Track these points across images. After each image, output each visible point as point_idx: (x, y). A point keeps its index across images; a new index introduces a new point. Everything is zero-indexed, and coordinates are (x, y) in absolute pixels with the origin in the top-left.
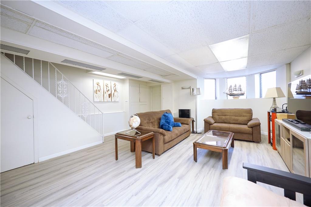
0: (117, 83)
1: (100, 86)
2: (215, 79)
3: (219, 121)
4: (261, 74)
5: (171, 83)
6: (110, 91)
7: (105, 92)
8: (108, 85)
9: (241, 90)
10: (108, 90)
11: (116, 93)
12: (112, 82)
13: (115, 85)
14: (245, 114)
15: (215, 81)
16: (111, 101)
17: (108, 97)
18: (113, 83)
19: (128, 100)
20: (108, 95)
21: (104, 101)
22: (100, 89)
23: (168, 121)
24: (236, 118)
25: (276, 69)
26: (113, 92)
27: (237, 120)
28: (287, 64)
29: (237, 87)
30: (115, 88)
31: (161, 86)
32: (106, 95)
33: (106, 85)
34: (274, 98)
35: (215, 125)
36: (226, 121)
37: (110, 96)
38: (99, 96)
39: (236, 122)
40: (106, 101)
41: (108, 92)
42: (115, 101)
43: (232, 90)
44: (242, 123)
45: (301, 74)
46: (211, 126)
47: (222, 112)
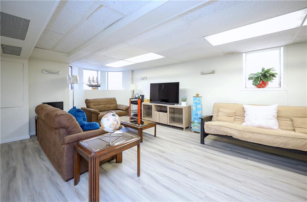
2: (71, 67)
9: (98, 83)
14: (114, 102)
25: (123, 71)
27: (110, 107)
28: (132, 71)
29: (95, 80)
43: (91, 82)
44: (113, 109)
45: (145, 79)
46: (99, 116)
47: (98, 102)
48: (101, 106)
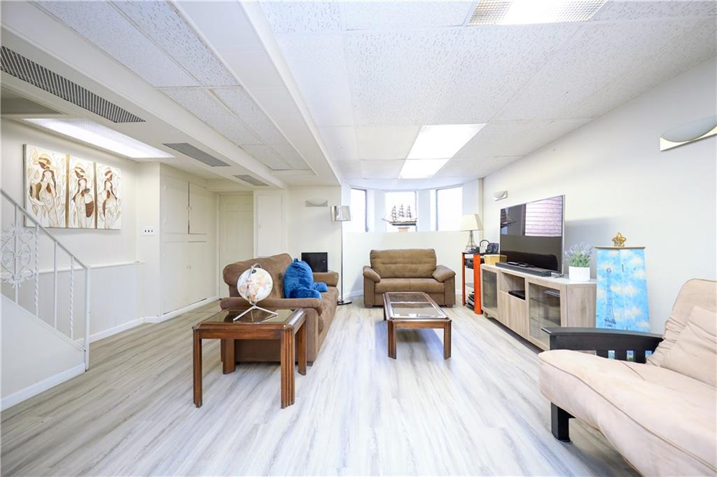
0: (115, 171)
1: (52, 172)
2: (365, 191)
3: (385, 276)
4: (437, 190)
5: (283, 189)
6: (92, 192)
7: (71, 196)
8: (83, 171)
9: (410, 216)
10: (82, 188)
11: (111, 204)
12: (98, 165)
13: (108, 176)
14: (427, 260)
15: (366, 195)
16: (93, 226)
17: (85, 214)
18: (102, 168)
19: (155, 226)
20: (84, 208)
21: (67, 228)
22: (52, 183)
23: (306, 279)
24: (414, 266)
25: (463, 184)
26: (102, 197)
27: (415, 270)
28: (479, 179)
29: (405, 211)
30: (108, 185)
31: (254, 193)
32: (78, 207)
33: (79, 171)
34: (471, 231)
35: (384, 282)
36: (397, 273)
37: (90, 209)
38: (49, 207)
39: (414, 275)
40: (77, 226)
41: (83, 195)
42: (107, 230)
43: (397, 216)
44: (424, 275)
45: (505, 196)
46: (378, 284)
47: (391, 257)
48: (397, 265)
